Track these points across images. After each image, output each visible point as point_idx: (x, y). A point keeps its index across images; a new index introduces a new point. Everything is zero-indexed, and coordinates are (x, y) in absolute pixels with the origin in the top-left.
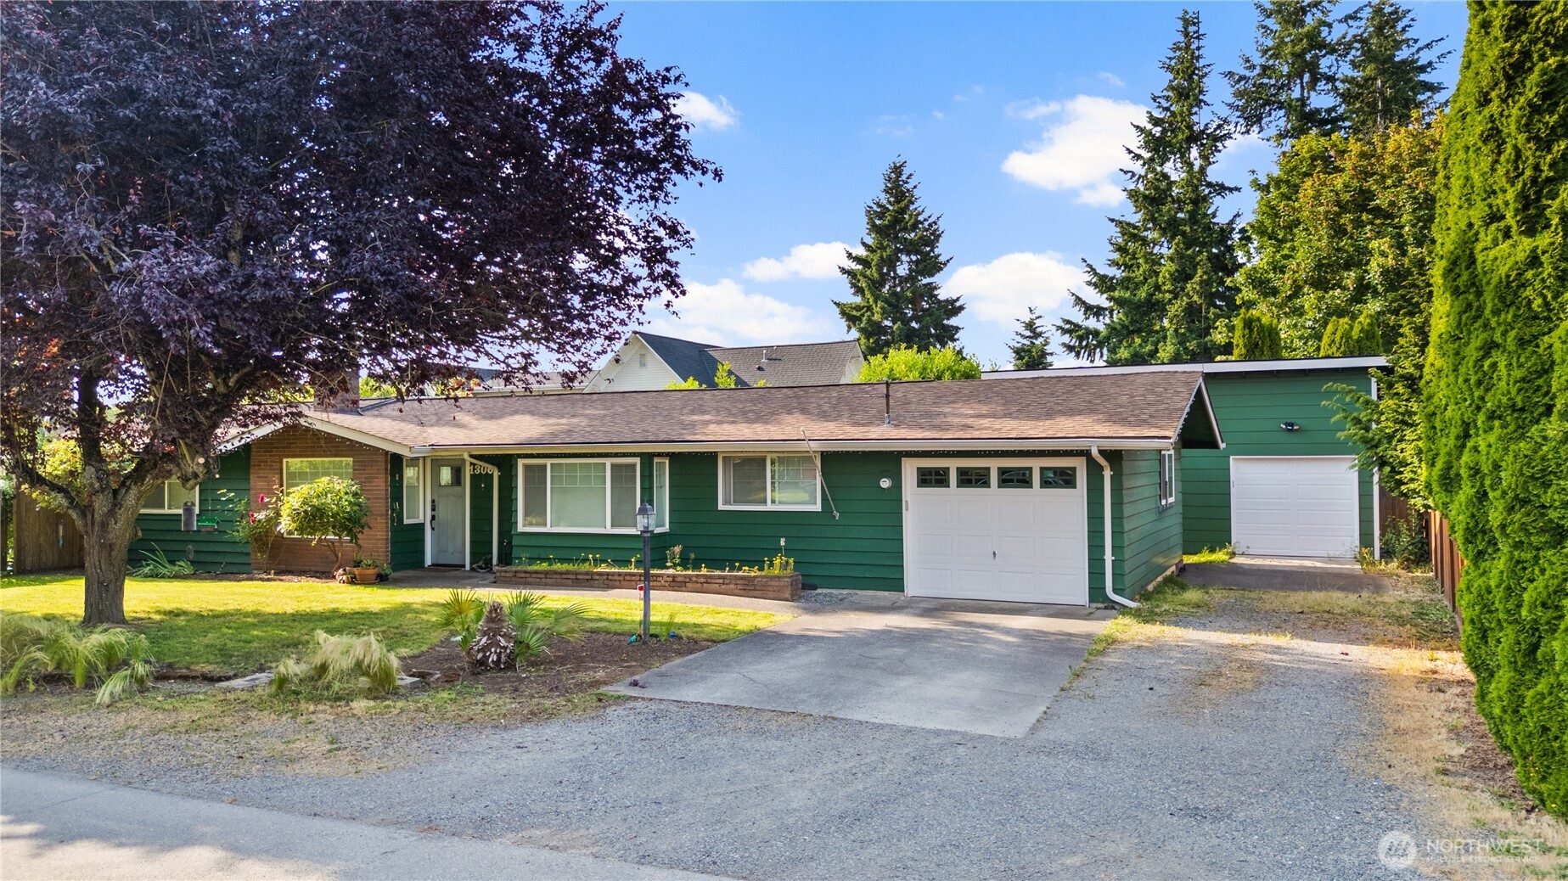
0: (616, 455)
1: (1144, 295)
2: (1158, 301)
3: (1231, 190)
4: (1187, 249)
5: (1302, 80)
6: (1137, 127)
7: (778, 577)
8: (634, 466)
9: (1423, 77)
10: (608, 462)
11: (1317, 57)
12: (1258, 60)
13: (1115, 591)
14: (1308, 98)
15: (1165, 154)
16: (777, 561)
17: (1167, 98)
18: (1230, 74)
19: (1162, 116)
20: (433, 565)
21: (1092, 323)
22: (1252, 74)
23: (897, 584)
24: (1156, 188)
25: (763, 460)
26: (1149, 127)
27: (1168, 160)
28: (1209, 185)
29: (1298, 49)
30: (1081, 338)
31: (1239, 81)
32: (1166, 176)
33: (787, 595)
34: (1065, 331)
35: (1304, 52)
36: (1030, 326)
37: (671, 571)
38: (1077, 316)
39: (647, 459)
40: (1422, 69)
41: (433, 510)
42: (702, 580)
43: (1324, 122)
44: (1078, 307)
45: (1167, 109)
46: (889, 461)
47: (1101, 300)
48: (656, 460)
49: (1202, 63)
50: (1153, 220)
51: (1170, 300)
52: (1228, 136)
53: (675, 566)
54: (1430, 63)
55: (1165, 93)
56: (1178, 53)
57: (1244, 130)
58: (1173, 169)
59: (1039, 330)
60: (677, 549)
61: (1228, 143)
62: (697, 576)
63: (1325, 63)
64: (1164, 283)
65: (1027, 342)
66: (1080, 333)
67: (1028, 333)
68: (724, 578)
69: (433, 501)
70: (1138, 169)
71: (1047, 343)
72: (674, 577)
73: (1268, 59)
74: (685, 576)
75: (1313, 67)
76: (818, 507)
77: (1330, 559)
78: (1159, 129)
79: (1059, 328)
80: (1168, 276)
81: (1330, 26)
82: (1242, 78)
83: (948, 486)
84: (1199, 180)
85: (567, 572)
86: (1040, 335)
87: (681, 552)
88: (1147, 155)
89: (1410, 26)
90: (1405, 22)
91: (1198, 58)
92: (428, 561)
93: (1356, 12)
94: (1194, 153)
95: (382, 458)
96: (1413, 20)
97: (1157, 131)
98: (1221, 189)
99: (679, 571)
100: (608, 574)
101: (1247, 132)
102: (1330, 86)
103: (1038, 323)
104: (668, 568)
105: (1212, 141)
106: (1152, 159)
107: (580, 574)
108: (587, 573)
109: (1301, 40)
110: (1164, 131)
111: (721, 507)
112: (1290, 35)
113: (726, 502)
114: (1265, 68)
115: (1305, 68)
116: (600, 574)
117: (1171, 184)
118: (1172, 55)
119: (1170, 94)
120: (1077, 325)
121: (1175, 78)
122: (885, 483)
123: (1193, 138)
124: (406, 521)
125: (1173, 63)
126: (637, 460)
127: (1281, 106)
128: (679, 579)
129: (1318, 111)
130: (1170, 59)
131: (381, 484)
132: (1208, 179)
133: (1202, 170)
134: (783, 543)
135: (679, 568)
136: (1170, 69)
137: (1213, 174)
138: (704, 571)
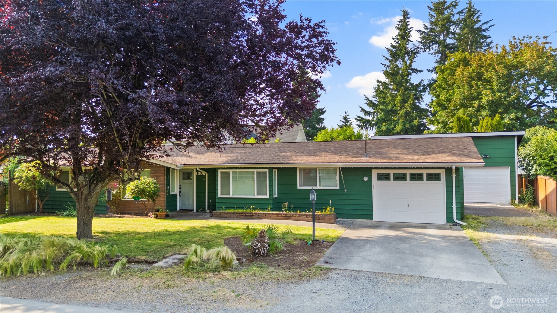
0: (259, 168)
1: (390, 108)
2: (395, 110)
3: (420, 71)
4: (405, 92)
5: (444, 33)
6: (388, 49)
7: (329, 215)
8: (266, 172)
9: (484, 33)
10: (255, 171)
11: (450, 26)
12: (429, 26)
13: (457, 219)
14: (446, 40)
15: (397, 58)
16: (328, 209)
17: (397, 39)
18: (419, 31)
19: (395, 45)
20: (180, 210)
21: (367, 117)
22: (427, 31)
23: (371, 217)
24: (394, 70)
25: (316, 170)
26: (391, 48)
27: (398, 60)
28: (412, 69)
29: (443, 23)
30: (364, 123)
31: (422, 34)
32: (397, 66)
33: (333, 222)
34: (358, 120)
35: (446, 23)
36: (345, 118)
37: (284, 212)
38: (362, 115)
39: (271, 169)
40: (484, 30)
41: (180, 189)
42: (298, 216)
43: (451, 48)
44: (362, 112)
45: (397, 43)
46: (367, 171)
47: (370, 110)
48: (274, 170)
49: (409, 27)
50: (393, 82)
51: (399, 110)
52: (418, 52)
53: (286, 210)
54: (486, 29)
55: (397, 37)
56: (401, 23)
57: (423, 50)
58: (400, 64)
59: (348, 120)
60: (286, 204)
61: (418, 55)
62: (296, 214)
63: (452, 28)
64: (397, 104)
65: (344, 124)
66: (364, 121)
67: (345, 121)
68: (307, 215)
69: (180, 185)
70: (387, 63)
71: (351, 124)
72: (286, 215)
73: (433, 26)
74: (291, 214)
75: (448, 29)
76: (338, 188)
77: (501, 204)
78: (395, 49)
79: (356, 119)
80: (398, 101)
81: (453, 15)
82: (423, 32)
83: (390, 180)
84: (409, 68)
85: (242, 213)
86: (348, 121)
87: (288, 205)
88: (390, 59)
89: (480, 16)
90: (478, 14)
91: (408, 25)
92: (178, 209)
93: (462, 11)
94: (407, 58)
95: (163, 169)
96: (481, 14)
97: (394, 50)
98: (416, 71)
99: (288, 212)
100: (259, 214)
101: (425, 51)
102: (453, 36)
103: (348, 117)
104: (283, 211)
105: (413, 54)
106: (392, 60)
107: (247, 213)
108: (250, 213)
109: (444, 20)
110: (396, 50)
111: (299, 188)
112: (440, 18)
113: (301, 186)
114: (431, 29)
115: (446, 29)
116: (256, 214)
117: (399, 69)
118: (399, 23)
119: (398, 37)
120: (362, 118)
121: (400, 32)
122: (366, 179)
123: (407, 53)
124: (171, 193)
125: (399, 26)
126: (267, 170)
127: (437, 42)
128: (288, 215)
129: (449, 44)
130: (398, 25)
131: (163, 179)
132: (412, 67)
133: (410, 64)
134: (330, 202)
135: (288, 211)
136: (398, 28)
137: (414, 66)
138: (298, 212)
